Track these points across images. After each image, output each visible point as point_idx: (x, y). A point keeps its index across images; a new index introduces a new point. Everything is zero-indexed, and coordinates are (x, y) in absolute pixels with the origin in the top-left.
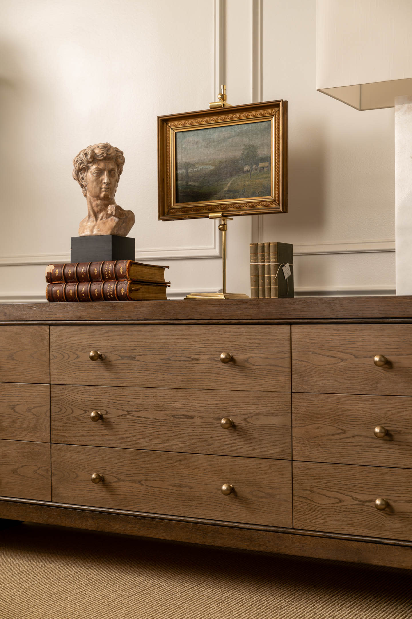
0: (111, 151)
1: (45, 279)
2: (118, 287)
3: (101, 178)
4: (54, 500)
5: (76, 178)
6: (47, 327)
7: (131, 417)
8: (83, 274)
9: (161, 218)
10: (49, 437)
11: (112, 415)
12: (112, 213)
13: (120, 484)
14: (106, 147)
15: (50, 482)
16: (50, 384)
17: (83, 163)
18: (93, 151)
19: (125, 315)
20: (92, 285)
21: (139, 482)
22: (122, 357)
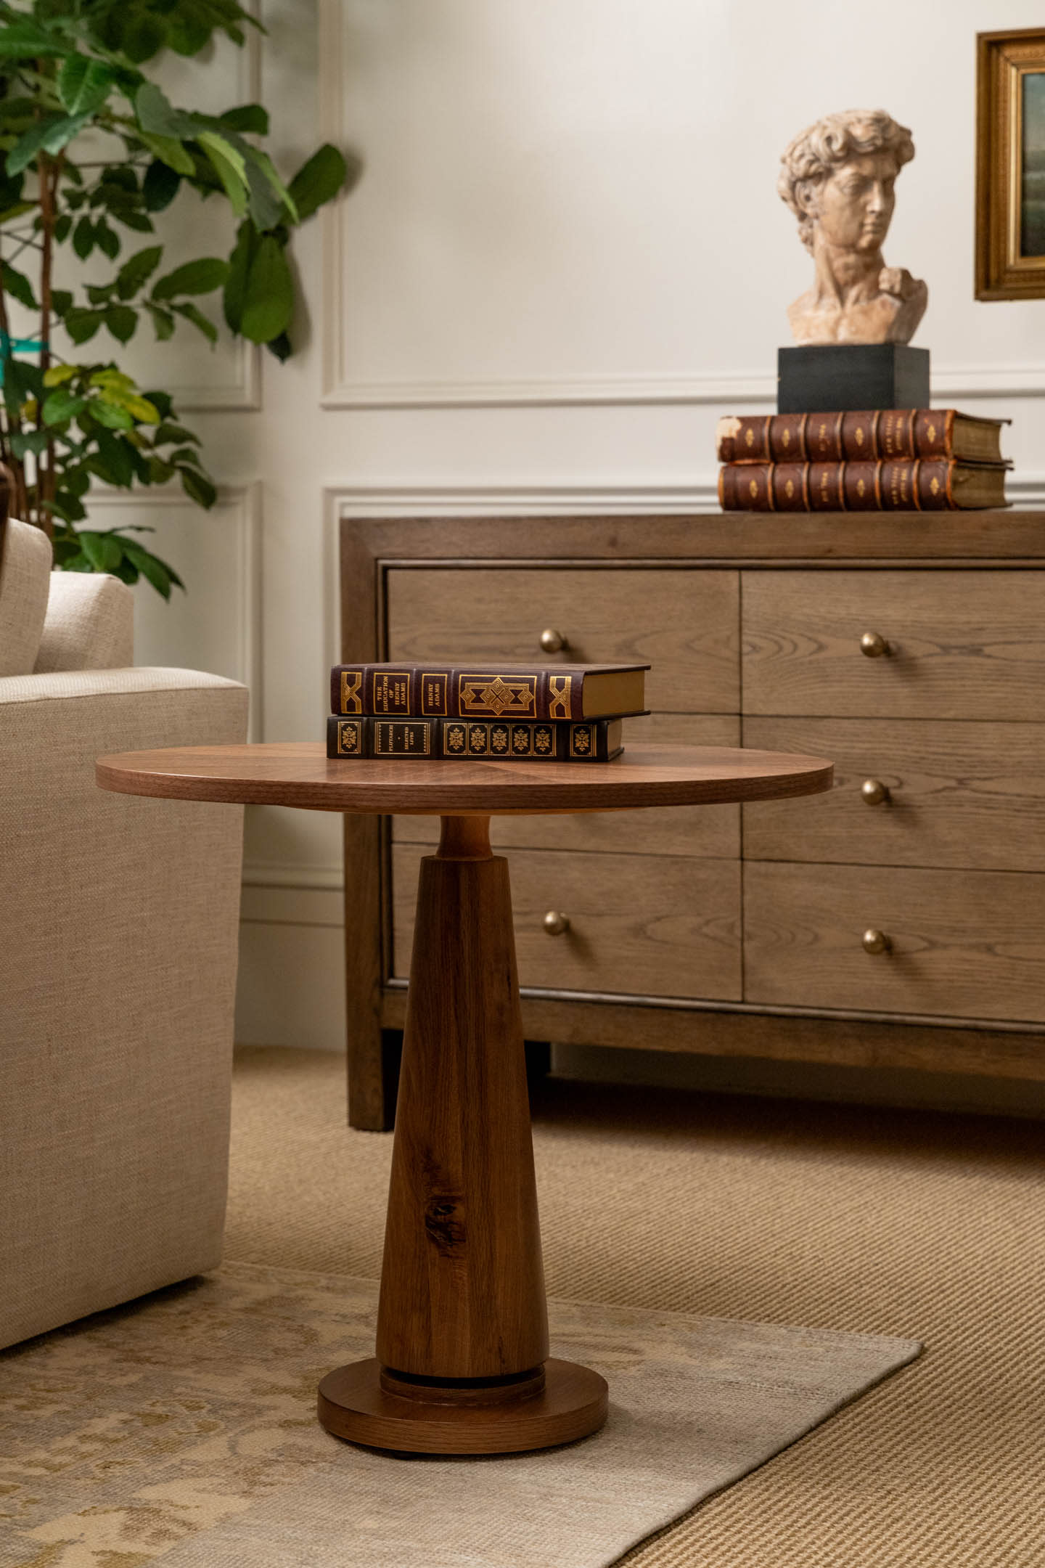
0: (892, 131)
1: (714, 454)
2: (923, 476)
3: (862, 200)
4: (749, 997)
5: (788, 194)
6: (733, 576)
7: (967, 793)
8: (824, 441)
9: (984, 294)
10: (737, 846)
11: (914, 789)
12: (892, 287)
13: (936, 954)
14: (881, 122)
15: (739, 955)
16: (741, 715)
17: (816, 159)
18: (848, 135)
19: (956, 546)
20: (848, 470)
21: (989, 949)
22: (946, 649)
